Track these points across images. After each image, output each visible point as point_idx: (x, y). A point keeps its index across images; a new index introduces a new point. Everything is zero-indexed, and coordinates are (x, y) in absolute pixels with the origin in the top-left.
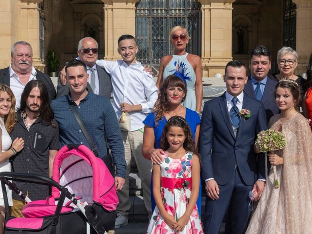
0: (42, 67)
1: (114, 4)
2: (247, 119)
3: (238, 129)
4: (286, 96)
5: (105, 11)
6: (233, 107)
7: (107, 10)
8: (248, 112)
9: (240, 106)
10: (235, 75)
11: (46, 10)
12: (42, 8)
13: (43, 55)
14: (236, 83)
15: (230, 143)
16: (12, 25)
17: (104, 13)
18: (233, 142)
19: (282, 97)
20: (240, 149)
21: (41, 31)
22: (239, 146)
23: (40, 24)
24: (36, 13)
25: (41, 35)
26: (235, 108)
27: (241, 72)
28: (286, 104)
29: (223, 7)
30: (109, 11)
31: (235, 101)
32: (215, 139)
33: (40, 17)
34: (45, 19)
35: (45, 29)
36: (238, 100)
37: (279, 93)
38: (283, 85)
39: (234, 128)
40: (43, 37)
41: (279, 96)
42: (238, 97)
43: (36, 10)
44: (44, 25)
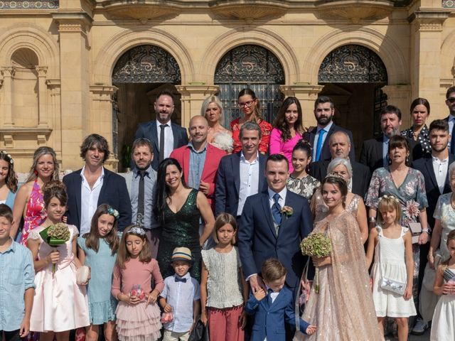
0: (116, 162)
1: (191, 95)
2: (289, 216)
3: (279, 226)
4: (333, 192)
5: (182, 103)
6: (275, 204)
7: (184, 101)
8: (290, 210)
9: (282, 203)
10: (275, 169)
11: (120, 103)
12: (116, 100)
13: (117, 150)
14: (277, 178)
15: (272, 243)
16: (83, 117)
17: (180, 105)
18: (274, 241)
19: (329, 193)
20: (282, 249)
21: (114, 123)
22: (280, 246)
23: (113, 117)
24: (109, 105)
25: (114, 128)
26: (277, 205)
27: (282, 166)
28: (334, 200)
29: (308, 98)
30: (186, 102)
31: (276, 198)
32: (256, 238)
33: (114, 109)
34: (119, 111)
35: (119, 121)
36: (280, 197)
37: (326, 189)
38: (330, 181)
39: (276, 226)
40: (117, 130)
41: (327, 192)
42: (280, 194)
43: (109, 102)
44: (117, 118)
